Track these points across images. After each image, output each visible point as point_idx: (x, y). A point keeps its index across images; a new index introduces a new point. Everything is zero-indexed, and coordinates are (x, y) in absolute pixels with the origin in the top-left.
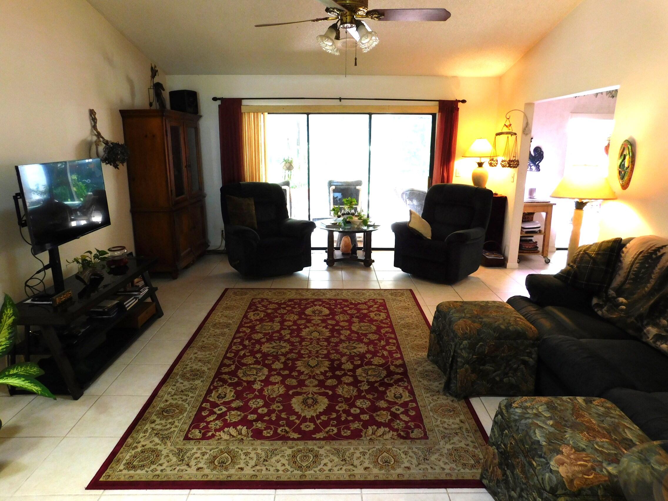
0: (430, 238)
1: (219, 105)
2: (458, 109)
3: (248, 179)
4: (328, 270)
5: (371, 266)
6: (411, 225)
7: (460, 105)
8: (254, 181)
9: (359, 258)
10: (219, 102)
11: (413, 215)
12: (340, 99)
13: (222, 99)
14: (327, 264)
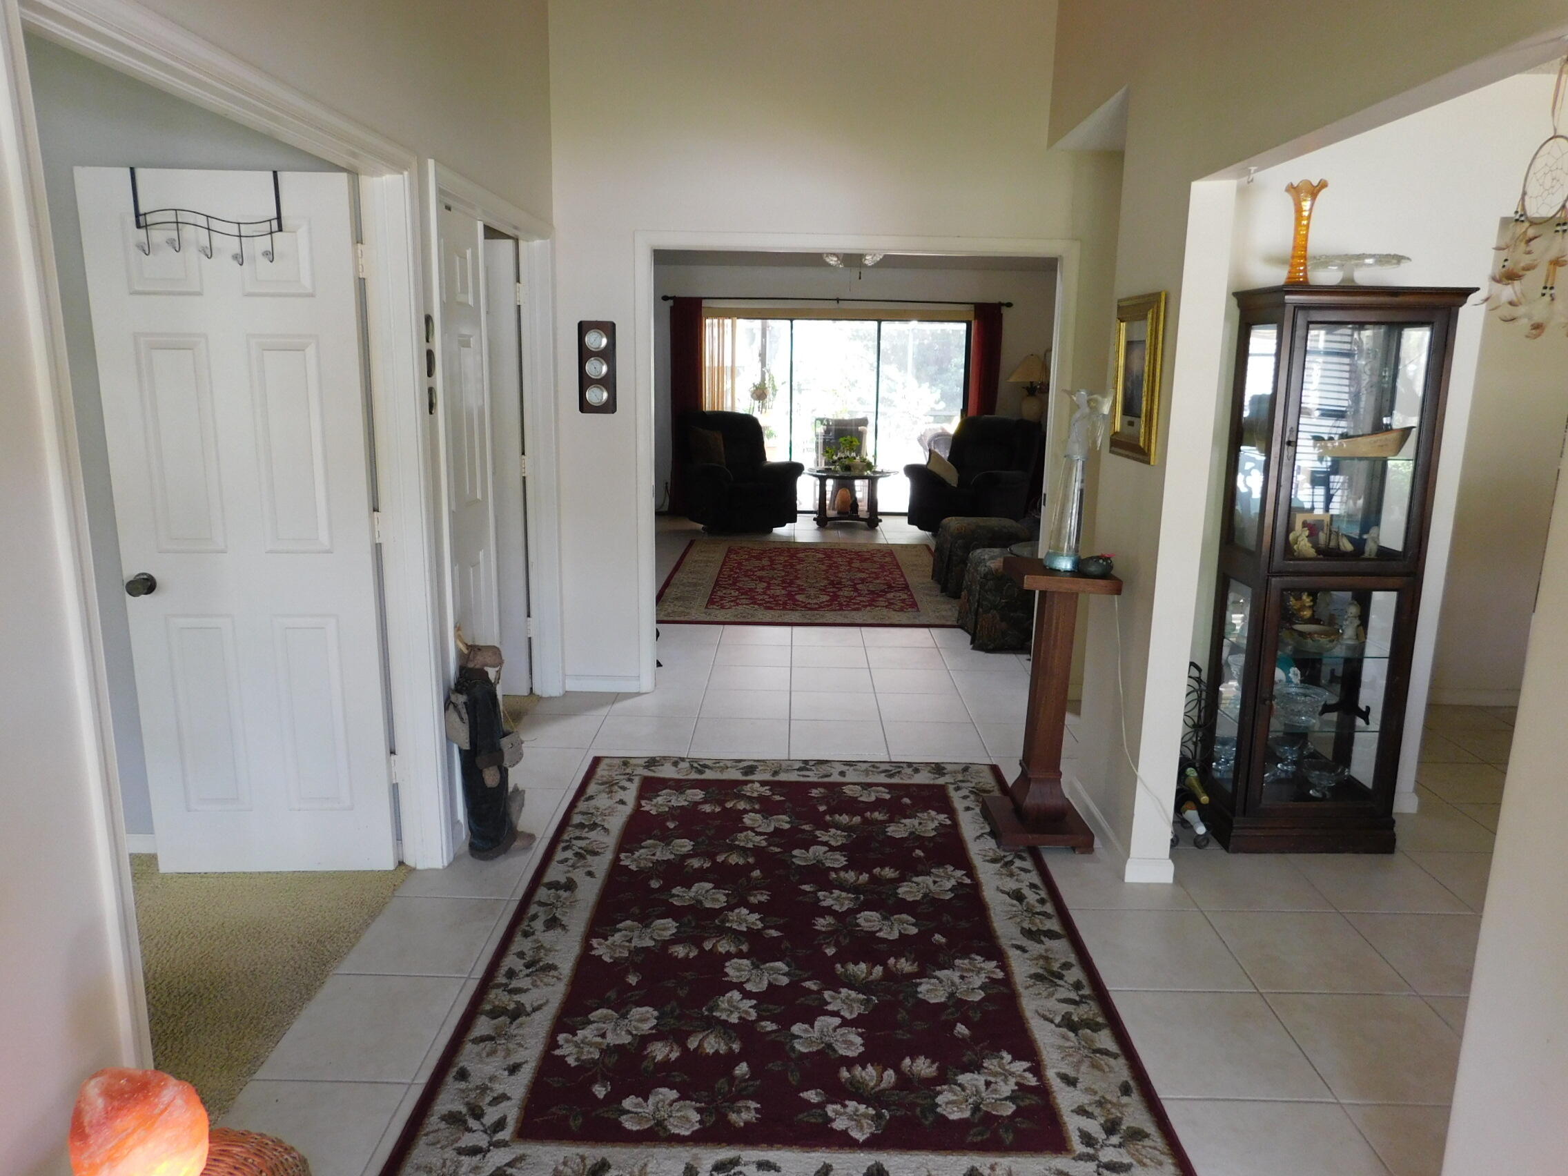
0: (955, 486)
1: (671, 307)
2: (1001, 315)
3: (708, 407)
4: (818, 529)
5: (878, 528)
6: (929, 467)
7: (1005, 310)
8: (716, 409)
9: (861, 516)
10: (670, 303)
11: (932, 455)
12: (838, 300)
13: (674, 298)
14: (818, 524)
